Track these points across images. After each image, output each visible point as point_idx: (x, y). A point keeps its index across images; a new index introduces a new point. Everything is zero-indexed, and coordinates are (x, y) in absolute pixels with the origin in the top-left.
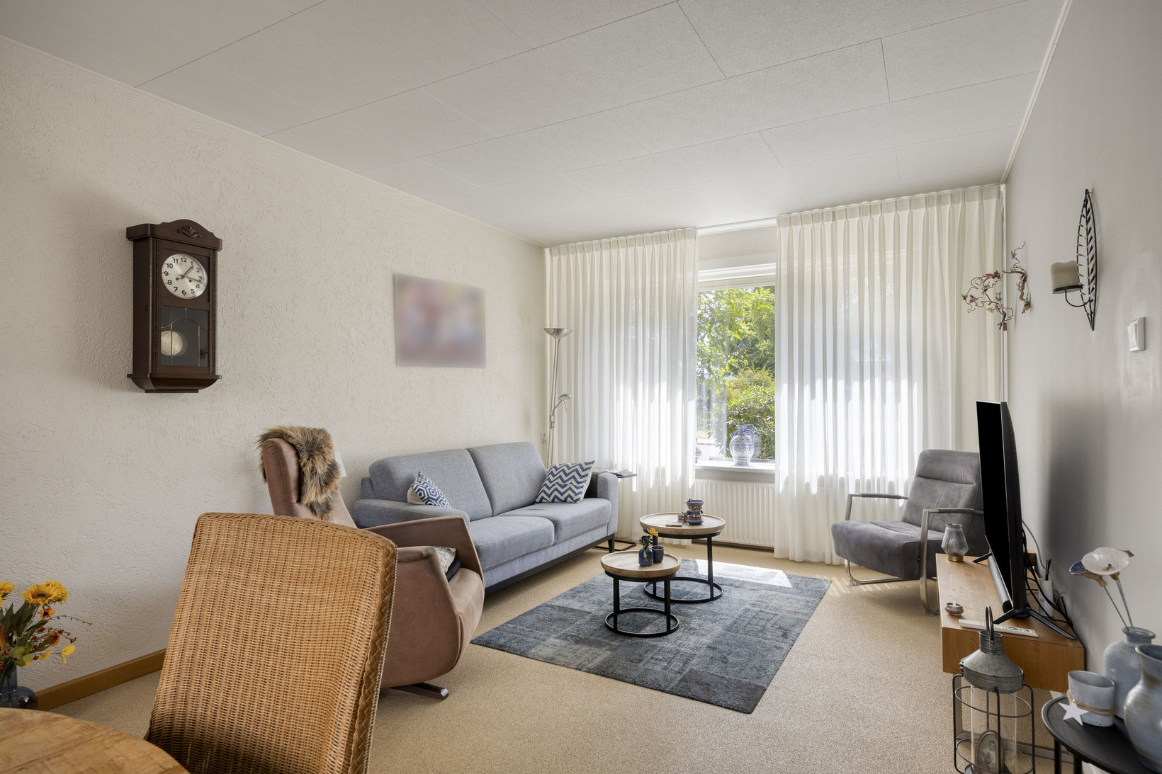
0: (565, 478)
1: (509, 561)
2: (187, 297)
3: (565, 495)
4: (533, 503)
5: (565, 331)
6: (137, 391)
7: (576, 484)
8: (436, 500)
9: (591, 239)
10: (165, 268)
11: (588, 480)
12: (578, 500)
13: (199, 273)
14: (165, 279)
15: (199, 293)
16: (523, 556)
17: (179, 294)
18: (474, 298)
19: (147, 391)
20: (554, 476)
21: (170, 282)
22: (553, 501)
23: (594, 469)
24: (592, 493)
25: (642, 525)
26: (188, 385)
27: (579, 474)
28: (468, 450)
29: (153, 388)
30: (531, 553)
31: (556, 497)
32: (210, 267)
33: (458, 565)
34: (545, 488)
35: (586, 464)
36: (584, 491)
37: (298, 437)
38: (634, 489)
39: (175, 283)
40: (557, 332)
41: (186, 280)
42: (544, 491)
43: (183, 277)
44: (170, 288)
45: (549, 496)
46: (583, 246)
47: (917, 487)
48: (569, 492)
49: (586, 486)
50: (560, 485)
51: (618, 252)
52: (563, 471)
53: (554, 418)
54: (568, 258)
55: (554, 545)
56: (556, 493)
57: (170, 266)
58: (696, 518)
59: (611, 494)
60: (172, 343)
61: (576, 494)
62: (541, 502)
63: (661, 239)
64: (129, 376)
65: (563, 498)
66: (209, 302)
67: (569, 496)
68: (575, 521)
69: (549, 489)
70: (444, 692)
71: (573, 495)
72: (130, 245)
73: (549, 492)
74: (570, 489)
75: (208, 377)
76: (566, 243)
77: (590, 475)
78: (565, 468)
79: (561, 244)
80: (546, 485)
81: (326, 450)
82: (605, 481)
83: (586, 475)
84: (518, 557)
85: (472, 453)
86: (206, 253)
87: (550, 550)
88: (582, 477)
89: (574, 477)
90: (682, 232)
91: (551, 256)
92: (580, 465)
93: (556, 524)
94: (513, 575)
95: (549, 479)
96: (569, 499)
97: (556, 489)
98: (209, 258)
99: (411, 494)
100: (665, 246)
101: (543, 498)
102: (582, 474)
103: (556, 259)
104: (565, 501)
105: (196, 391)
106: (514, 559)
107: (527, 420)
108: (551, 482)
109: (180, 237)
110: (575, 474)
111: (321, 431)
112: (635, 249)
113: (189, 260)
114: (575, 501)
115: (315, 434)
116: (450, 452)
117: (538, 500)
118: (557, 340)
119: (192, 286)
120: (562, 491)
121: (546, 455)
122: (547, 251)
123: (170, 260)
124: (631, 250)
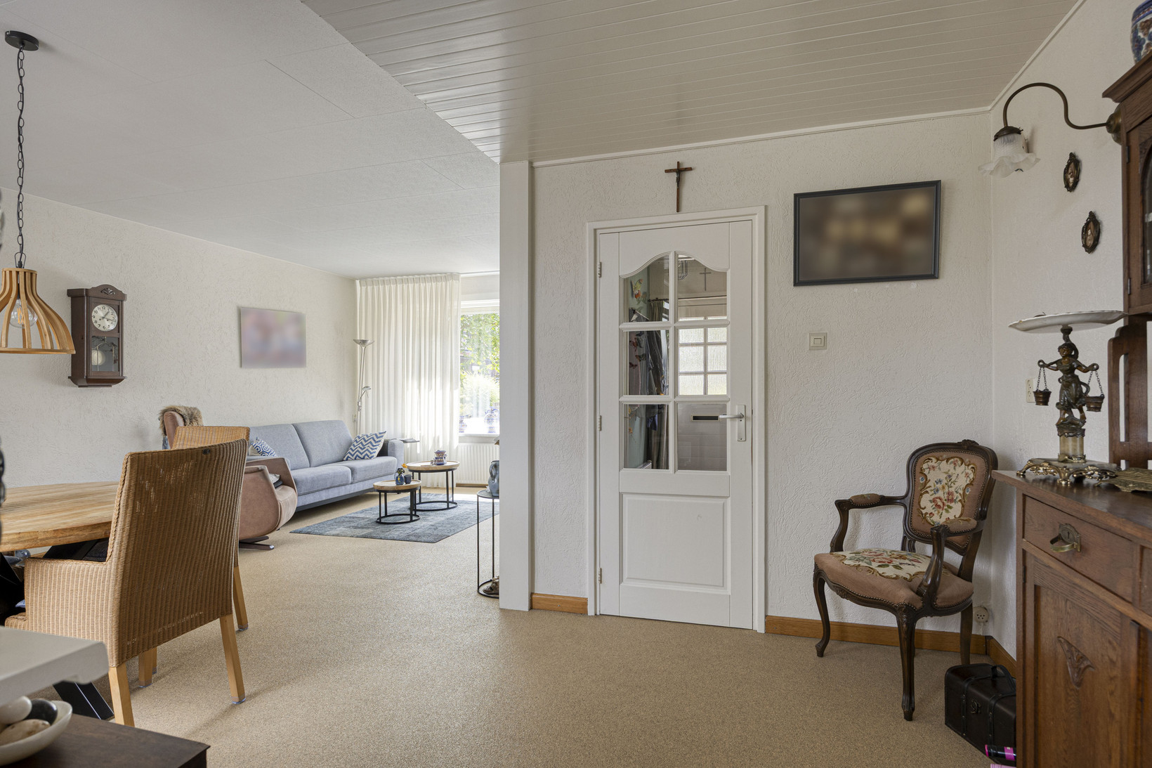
0: (364, 443)
1: (318, 491)
2: (105, 330)
3: (364, 455)
4: (343, 460)
5: (369, 342)
6: (73, 386)
7: (371, 447)
8: (268, 453)
9: (389, 276)
10: (93, 314)
11: (381, 444)
12: (372, 457)
13: (113, 315)
14: (93, 320)
15: (112, 327)
16: (328, 488)
17: (101, 328)
18: (298, 319)
19: (80, 386)
20: (357, 442)
21: (96, 322)
22: (355, 459)
23: (385, 437)
24: (383, 452)
25: (408, 467)
26: (104, 382)
27: (374, 440)
28: (293, 425)
29: (87, 384)
30: (334, 487)
31: (357, 456)
32: (119, 312)
33: (281, 483)
34: (350, 451)
35: (380, 434)
36: (377, 451)
37: (183, 411)
38: (418, 452)
39: (99, 322)
40: (364, 342)
41: (105, 320)
42: (349, 453)
43: (103, 318)
44: (96, 325)
45: (353, 456)
46: (384, 281)
48: (367, 452)
49: (379, 448)
50: (361, 448)
51: (408, 286)
52: (364, 439)
53: (361, 404)
54: (373, 288)
55: (352, 483)
56: (357, 453)
57: (96, 312)
58: (440, 461)
59: (398, 454)
60: (97, 358)
61: (371, 453)
62: (347, 460)
63: (436, 279)
64: (69, 377)
65: (362, 456)
66: (119, 332)
67: (367, 455)
68: (366, 469)
69: (353, 451)
70: (271, 547)
71: (369, 454)
72: (69, 299)
73: (353, 453)
74: (367, 450)
75: (119, 378)
76: (372, 277)
77: (383, 441)
78: (365, 437)
79: (367, 279)
80: (351, 449)
81: (199, 419)
82: (393, 445)
83: (380, 441)
84: (324, 489)
85: (296, 427)
86: (117, 303)
87: (348, 487)
88: (376, 442)
89: (371, 443)
90: (451, 276)
91: (361, 286)
92: (376, 435)
93: (353, 470)
94: (321, 500)
95: (354, 445)
96: (366, 457)
97: (358, 451)
98: (119, 306)
99: (252, 449)
100: (439, 284)
101: (348, 457)
102: (377, 440)
103: (364, 288)
104: (363, 458)
105: (110, 386)
106: (322, 490)
107: (341, 405)
108: (354, 446)
109: (103, 295)
110: (372, 440)
111: (195, 409)
112: (420, 285)
113: (107, 307)
114: (370, 458)
115: (192, 410)
116: (281, 426)
117: (345, 459)
118: (363, 348)
119: (108, 323)
120: (362, 451)
121: (355, 430)
122: (358, 282)
123: (96, 309)
124: (417, 285)
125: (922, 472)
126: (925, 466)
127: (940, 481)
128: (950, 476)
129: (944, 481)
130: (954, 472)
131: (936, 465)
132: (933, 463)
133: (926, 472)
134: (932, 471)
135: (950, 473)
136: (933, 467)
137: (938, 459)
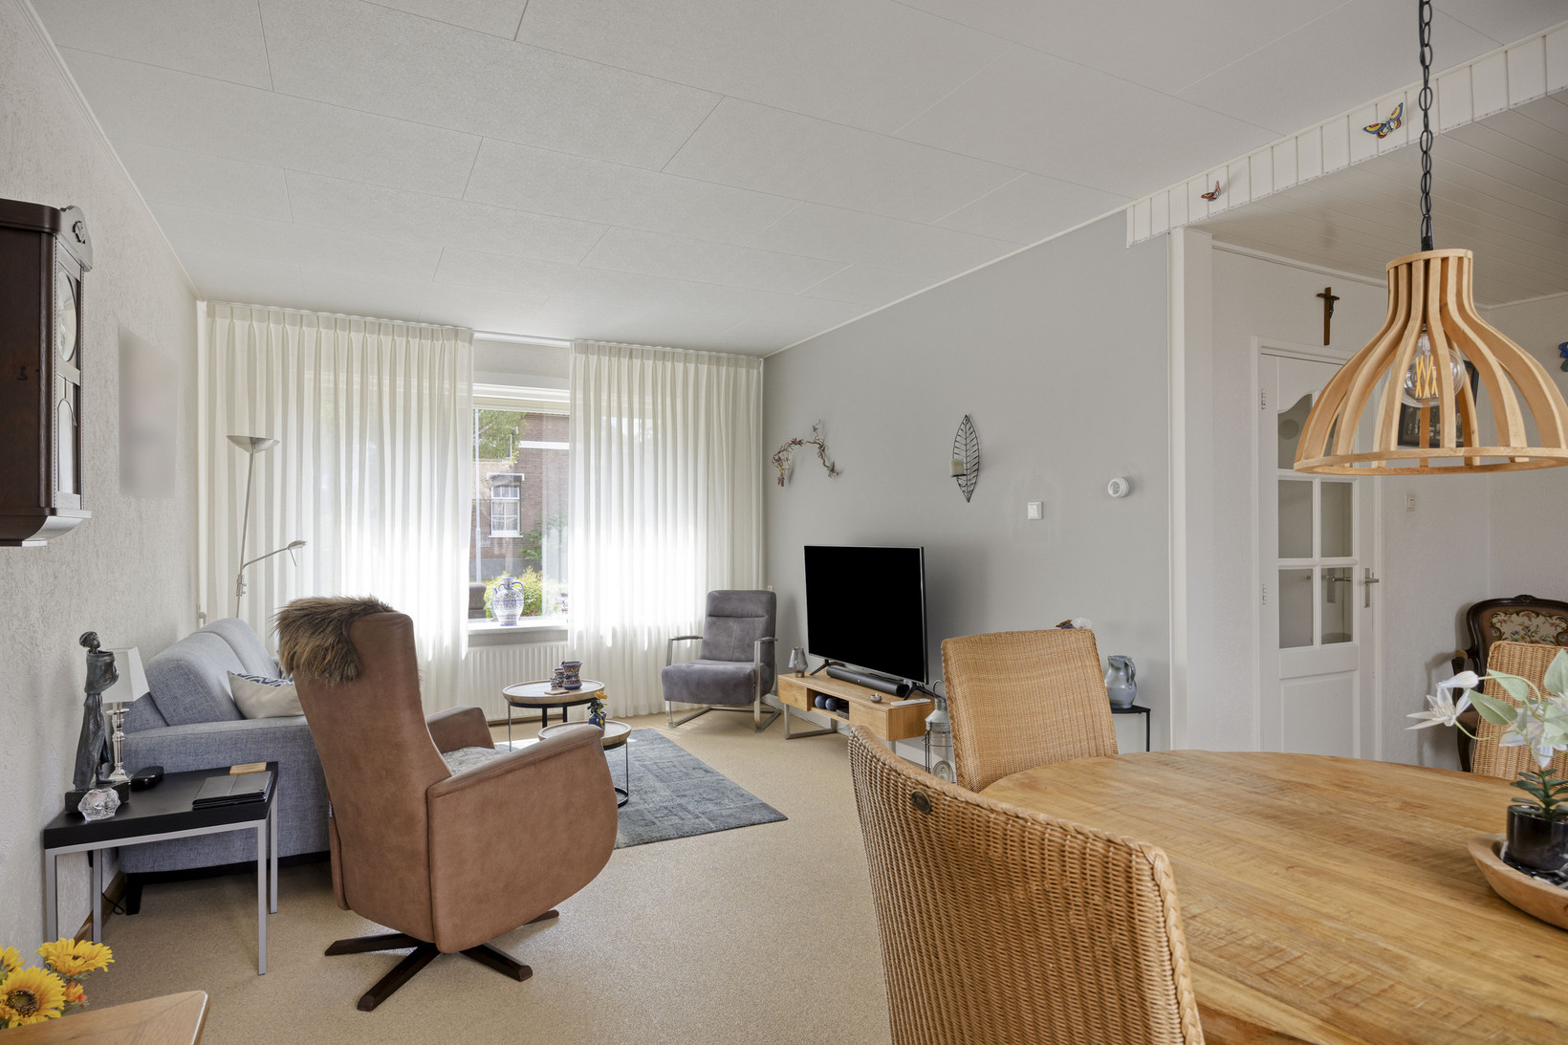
9: (299, 308)
25: (506, 696)
47: (710, 626)
54: (251, 326)
58: (574, 682)
122: (202, 305)
125: (1493, 626)
126: (1494, 620)
127: (1517, 633)
128: (1527, 627)
129: (1522, 633)
130: (1530, 623)
131: (1505, 618)
132: (1502, 617)
133: (1498, 625)
134: (1503, 624)
135: (1526, 624)
136: (1505, 621)
137: (1506, 614)
